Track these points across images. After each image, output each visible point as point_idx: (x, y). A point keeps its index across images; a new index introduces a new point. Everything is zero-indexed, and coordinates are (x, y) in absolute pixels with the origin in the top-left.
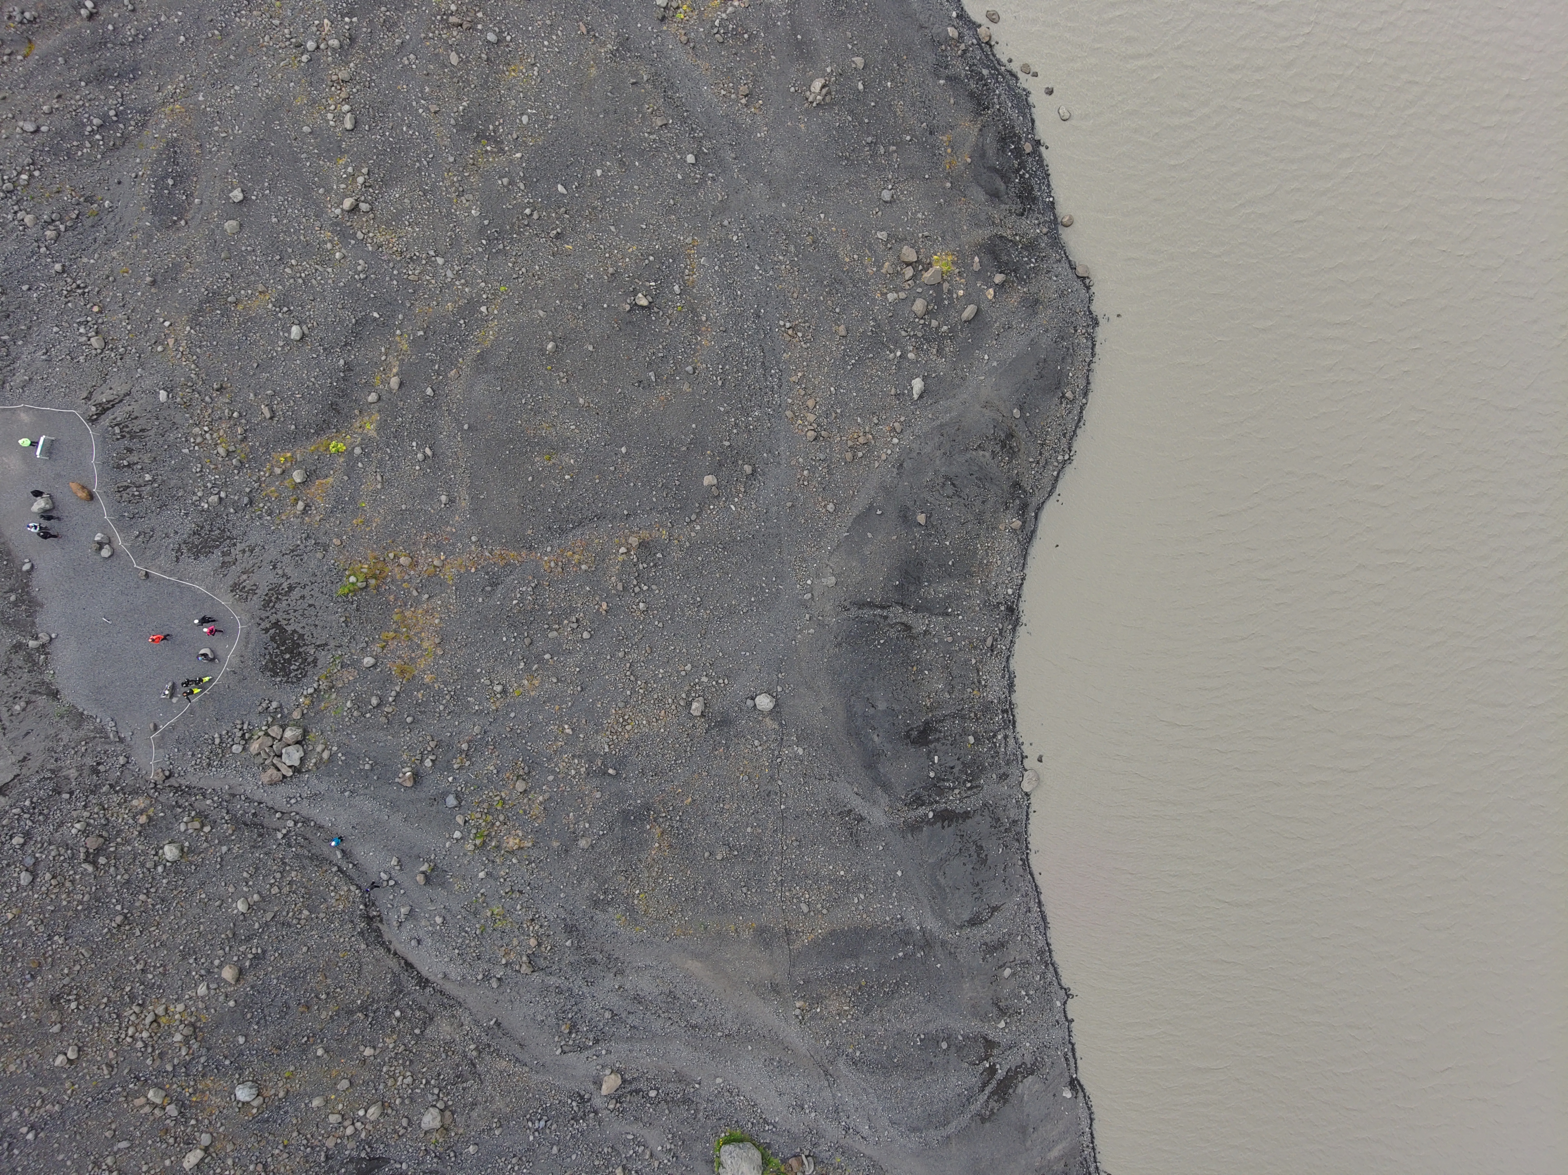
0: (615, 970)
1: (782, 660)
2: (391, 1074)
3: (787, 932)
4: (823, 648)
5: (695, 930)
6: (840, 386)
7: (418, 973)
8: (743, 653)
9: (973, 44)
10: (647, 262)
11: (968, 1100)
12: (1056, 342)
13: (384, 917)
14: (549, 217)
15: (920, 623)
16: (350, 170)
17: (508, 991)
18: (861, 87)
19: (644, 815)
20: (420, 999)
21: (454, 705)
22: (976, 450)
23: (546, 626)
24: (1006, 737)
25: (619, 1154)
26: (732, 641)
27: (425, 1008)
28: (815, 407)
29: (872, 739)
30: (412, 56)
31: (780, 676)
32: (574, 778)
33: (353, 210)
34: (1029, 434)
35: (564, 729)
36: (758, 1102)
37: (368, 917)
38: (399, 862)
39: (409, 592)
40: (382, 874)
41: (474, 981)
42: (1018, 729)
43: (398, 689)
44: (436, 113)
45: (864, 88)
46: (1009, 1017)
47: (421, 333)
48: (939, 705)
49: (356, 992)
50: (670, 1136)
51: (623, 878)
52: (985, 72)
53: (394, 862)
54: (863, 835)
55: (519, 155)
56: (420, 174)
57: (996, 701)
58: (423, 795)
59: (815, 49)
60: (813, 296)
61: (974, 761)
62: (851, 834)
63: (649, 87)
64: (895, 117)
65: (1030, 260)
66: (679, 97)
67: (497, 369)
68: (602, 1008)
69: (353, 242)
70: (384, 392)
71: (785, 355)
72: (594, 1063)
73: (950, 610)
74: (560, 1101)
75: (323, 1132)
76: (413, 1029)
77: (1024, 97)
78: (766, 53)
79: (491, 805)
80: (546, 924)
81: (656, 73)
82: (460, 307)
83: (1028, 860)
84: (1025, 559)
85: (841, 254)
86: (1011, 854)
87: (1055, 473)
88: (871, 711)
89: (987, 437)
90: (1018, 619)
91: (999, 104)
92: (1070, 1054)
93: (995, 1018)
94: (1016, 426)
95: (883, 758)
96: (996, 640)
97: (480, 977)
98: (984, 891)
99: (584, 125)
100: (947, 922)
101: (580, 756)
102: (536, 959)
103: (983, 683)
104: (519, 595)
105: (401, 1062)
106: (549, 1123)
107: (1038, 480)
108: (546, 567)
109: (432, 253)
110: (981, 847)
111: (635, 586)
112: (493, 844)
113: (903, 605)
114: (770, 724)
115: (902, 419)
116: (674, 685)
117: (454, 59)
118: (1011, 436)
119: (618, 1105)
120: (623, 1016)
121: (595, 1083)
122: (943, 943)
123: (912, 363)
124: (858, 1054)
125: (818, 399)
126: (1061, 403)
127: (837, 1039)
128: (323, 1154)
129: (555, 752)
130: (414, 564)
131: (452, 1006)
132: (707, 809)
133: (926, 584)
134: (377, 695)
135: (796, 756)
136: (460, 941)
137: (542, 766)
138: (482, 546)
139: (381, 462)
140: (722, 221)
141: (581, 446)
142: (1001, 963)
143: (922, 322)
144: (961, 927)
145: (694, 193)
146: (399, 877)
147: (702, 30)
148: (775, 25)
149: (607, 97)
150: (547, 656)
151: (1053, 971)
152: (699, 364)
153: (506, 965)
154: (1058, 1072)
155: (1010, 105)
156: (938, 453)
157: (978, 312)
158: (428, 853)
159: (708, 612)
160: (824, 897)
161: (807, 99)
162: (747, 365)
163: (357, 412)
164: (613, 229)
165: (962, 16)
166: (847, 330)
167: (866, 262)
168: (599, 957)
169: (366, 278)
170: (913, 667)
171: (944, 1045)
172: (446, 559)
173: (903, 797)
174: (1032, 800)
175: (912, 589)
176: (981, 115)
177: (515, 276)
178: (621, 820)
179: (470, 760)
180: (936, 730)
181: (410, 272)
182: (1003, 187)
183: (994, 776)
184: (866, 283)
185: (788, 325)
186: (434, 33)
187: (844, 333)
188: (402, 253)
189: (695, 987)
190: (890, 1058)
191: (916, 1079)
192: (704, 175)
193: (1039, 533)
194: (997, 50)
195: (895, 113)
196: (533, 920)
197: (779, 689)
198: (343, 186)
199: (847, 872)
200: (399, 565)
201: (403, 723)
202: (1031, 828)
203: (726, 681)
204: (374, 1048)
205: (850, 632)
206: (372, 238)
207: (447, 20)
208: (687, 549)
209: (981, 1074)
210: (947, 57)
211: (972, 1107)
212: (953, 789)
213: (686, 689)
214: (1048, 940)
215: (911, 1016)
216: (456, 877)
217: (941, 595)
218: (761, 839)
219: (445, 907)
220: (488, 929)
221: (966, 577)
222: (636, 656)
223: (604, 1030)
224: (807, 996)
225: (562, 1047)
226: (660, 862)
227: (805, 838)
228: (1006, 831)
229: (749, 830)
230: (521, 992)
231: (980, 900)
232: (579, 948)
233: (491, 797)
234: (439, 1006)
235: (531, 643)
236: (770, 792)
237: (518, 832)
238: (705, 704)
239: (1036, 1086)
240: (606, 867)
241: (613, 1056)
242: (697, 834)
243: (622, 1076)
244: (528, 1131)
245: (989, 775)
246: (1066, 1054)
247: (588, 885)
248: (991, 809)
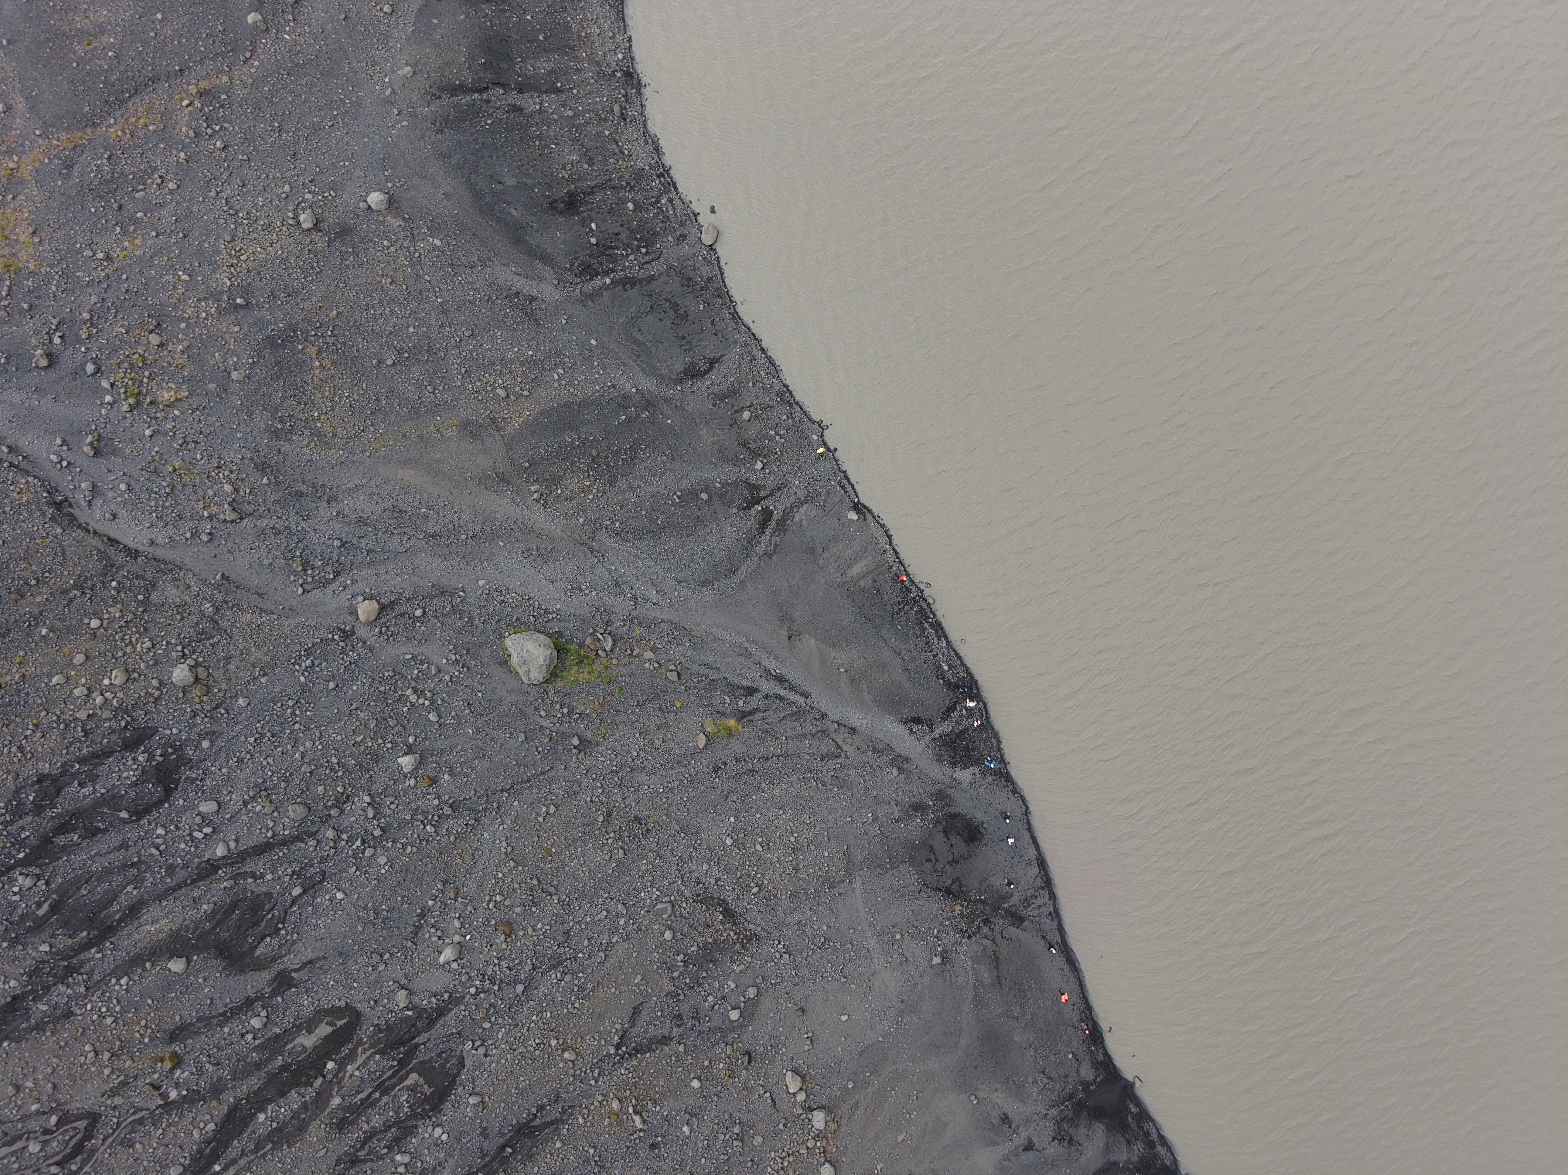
0: (326, 498)
1: (384, 160)
2: (127, 642)
4: (423, 137)
5: (394, 440)
7: (125, 546)
8: (342, 164)
11: (749, 543)
13: (72, 500)
15: (530, 103)
17: (223, 542)
19: (292, 337)
20: (134, 569)
21: (65, 283)
23: (130, 189)
24: (671, 200)
25: (403, 677)
26: (326, 155)
27: (143, 578)
29: (509, 213)
31: (386, 173)
32: (208, 320)
35: (179, 276)
36: (532, 595)
37: (55, 503)
38: (64, 442)
40: (52, 456)
41: (184, 541)
42: (680, 190)
43: (8, 283)
46: (765, 457)
48: (581, 177)
49: (66, 573)
50: (451, 647)
51: (295, 404)
53: (59, 441)
54: (540, 313)
57: (647, 168)
58: (63, 373)
61: (642, 228)
62: (526, 313)
68: (329, 539)
72: (343, 595)
73: (559, 85)
74: (322, 640)
75: (72, 707)
76: (136, 596)
79: (132, 364)
80: (235, 468)
83: (737, 313)
84: (623, 21)
86: (715, 309)
88: (500, 187)
90: (639, 81)
92: (844, 481)
93: (748, 460)
95: (529, 230)
96: (625, 108)
97: (188, 535)
98: (695, 344)
100: (663, 378)
101: (205, 298)
102: (240, 506)
103: (626, 152)
104: (95, 169)
105: (134, 629)
106: (317, 663)
108: (114, 136)
110: (678, 305)
111: (206, 129)
112: (148, 400)
113: (502, 85)
114: (393, 222)
119: (384, 630)
120: (355, 540)
121: (351, 614)
122: (667, 400)
124: (618, 525)
127: (591, 515)
128: (79, 729)
129: (179, 300)
131: (171, 571)
132: (358, 319)
133: (519, 59)
135: (435, 248)
136: (153, 504)
137: (171, 317)
138: (48, 137)
141: (117, 25)
142: (736, 408)
144: (680, 381)
146: (71, 457)
150: (140, 216)
151: (799, 409)
153: (211, 517)
154: (837, 500)
158: (88, 425)
159: (291, 134)
160: (519, 380)
168: (303, 488)
170: (535, 143)
171: (704, 496)
172: (20, 159)
173: (568, 266)
175: (504, 66)
178: (268, 347)
179: (97, 327)
180: (587, 202)
183: (670, 238)
189: (418, 496)
190: (653, 521)
191: (688, 536)
196: (220, 467)
197: (390, 185)
199: (535, 351)
201: (22, 312)
202: (728, 281)
203: (333, 191)
204: (101, 620)
205: (448, 115)
208: (251, 84)
209: (757, 517)
211: (755, 549)
212: (627, 256)
213: (291, 208)
214: (784, 382)
215: (660, 479)
216: (125, 441)
217: (543, 71)
218: (429, 338)
219: (124, 474)
220: (177, 486)
221: (566, 52)
222: (229, 192)
223: (340, 561)
224: (540, 480)
225: (301, 585)
226: (329, 381)
227: (476, 326)
228: (702, 289)
229: (411, 330)
230: (237, 541)
231: (691, 352)
232: (278, 483)
233: (128, 356)
234: (157, 572)
235: (120, 207)
236: (421, 290)
237: (169, 384)
238: (317, 219)
239: (814, 512)
240: (271, 394)
241: (360, 585)
242: (357, 346)
243: (378, 601)
244: (296, 673)
245: (665, 239)
246: (840, 483)
247: (261, 419)
248: (678, 270)
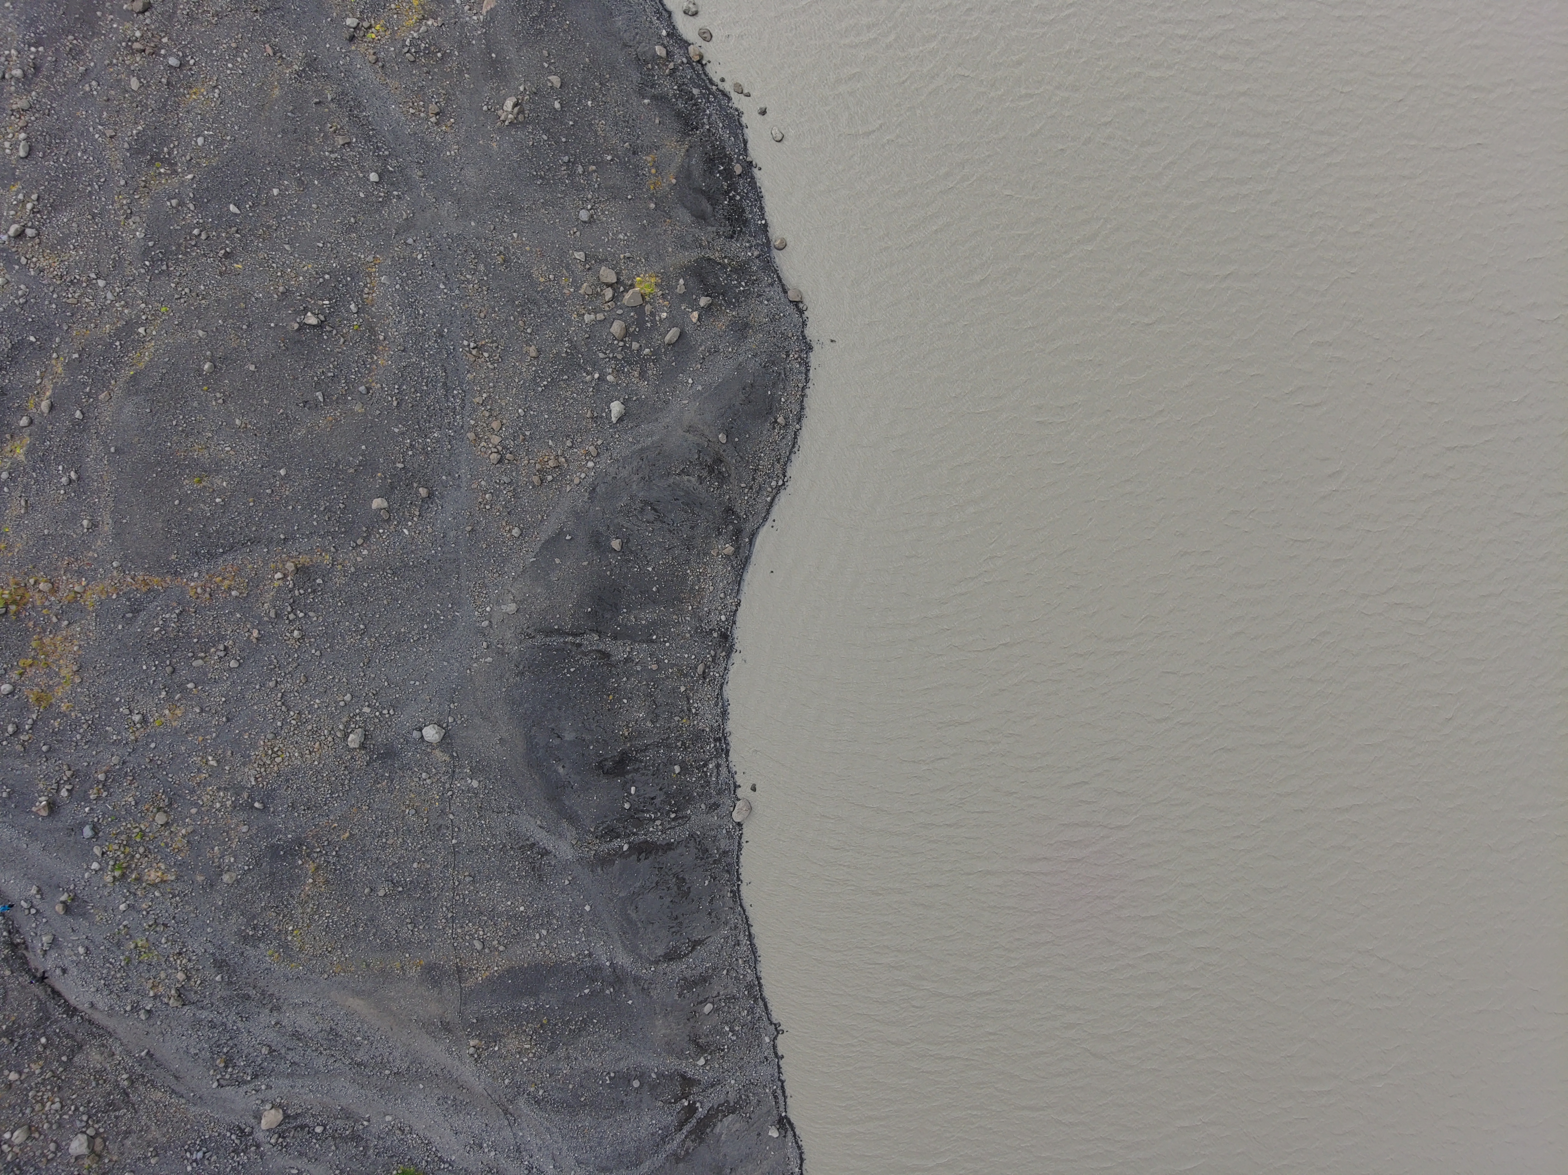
0: (270, 1006)
1: (455, 690)
2: (39, 1099)
3: (459, 970)
4: (501, 677)
5: (357, 967)
6: (530, 408)
7: (66, 1001)
8: (412, 682)
9: (683, 62)
10: (321, 280)
11: (662, 1139)
12: (765, 367)
13: (30, 945)
14: (218, 237)
15: (620, 651)
16: (21, 196)
17: (159, 1023)
18: (557, 105)
19: (296, 850)
20: (68, 1027)
21: (92, 735)
22: (679, 474)
23: (190, 655)
24: (718, 766)
26: (400, 670)
27: (73, 1037)
28: (501, 429)
29: (556, 771)
30: (94, 83)
31: (452, 706)
32: (220, 811)
33: (19, 235)
34: (739, 459)
35: (207, 760)
36: (432, 1140)
37: (13, 944)
38: (39, 891)
39: (49, 619)
40: (23, 903)
41: (122, 1012)
42: (730, 759)
43: (34, 716)
44: (111, 137)
45: (562, 107)
46: (710, 1054)
47: (76, 356)
48: (640, 734)
50: (337, 1172)
51: (274, 914)
52: (695, 91)
53: (34, 891)
54: (547, 869)
55: (190, 176)
56: (91, 198)
57: (708, 730)
58: (60, 825)
59: (509, 68)
60: (503, 316)
61: (679, 791)
62: (534, 867)
63: (333, 106)
64: (596, 136)
65: (740, 283)
66: (365, 116)
67: (148, 390)
68: (259, 1044)
69: (17, 267)
70: (37, 416)
71: (469, 375)
72: (254, 1098)
73: (654, 637)
74: (219, 1134)
76: (60, 1056)
77: (737, 117)
78: (460, 72)
79: (130, 837)
80: (194, 958)
81: (343, 92)
82: (117, 329)
83: (739, 891)
84: (739, 585)
85: (535, 273)
86: (719, 886)
87: (769, 499)
88: (556, 741)
89: (691, 462)
90: (732, 646)
91: (709, 124)
92: (779, 1092)
93: (693, 1055)
94: (724, 451)
95: (568, 789)
96: (709, 667)
97: (128, 1008)
98: (685, 925)
99: (262, 145)
100: (641, 957)
101: (225, 789)
102: (186, 993)
103: (694, 711)
104: (161, 622)
105: (48, 1087)
106: (208, 1155)
107: (752, 505)
108: (193, 593)
109: (93, 276)
110: (684, 880)
111: (289, 613)
112: (133, 876)
113: (599, 632)
114: (440, 755)
115: (599, 442)
116: (331, 716)
117: (134, 84)
118: (719, 460)
119: (280, 1140)
120: (283, 1051)
121: (255, 1117)
122: (636, 979)
123: (612, 385)
124: (540, 1093)
125: (504, 421)
126: (774, 428)
127: (518, 1078)
129: (199, 784)
130: (54, 590)
131: (101, 1036)
132: (368, 844)
133: (625, 610)
134: (14, 723)
135: (470, 789)
136: (105, 971)
137: (184, 799)
138: (124, 572)
139: (26, 486)
140: (406, 239)
141: (235, 468)
142: (701, 998)
143: (621, 344)
144: (657, 962)
145: (378, 211)
146: (40, 906)
147: (392, 49)
148: (469, 43)
149: (287, 117)
150: (190, 685)
151: (762, 1006)
152: (374, 384)
153: (155, 997)
154: (765, 1109)
155: (721, 125)
156: (635, 478)
157: (682, 335)
158: (68, 883)
159: (373, 640)
160: (500, 934)
161: (500, 117)
162: (427, 385)
163: (8, 436)
164: (287, 247)
165: (673, 33)
166: (539, 351)
167: (563, 283)
168: (252, 993)
169: (27, 301)
170: (609, 695)
171: (636, 1084)
172: (88, 585)
173: (592, 830)
174: (744, 831)
175: (608, 615)
176: (689, 135)
177: (176, 296)
178: (269, 855)
179: (108, 790)
180: (636, 760)
181: (70, 296)
182: (709, 209)
183: (703, 806)
184: (562, 303)
185: (472, 345)
186: (118, 59)
187: (534, 354)
188: (62, 277)
189: (359, 1025)
190: (576, 1096)
191: (605, 1118)
192: (388, 194)
193: (753, 557)
194: (709, 69)
195: (596, 131)
196: (180, 954)
197: (450, 720)
198: (12, 212)
199: (527, 908)
200: (40, 591)
201: (39, 750)
202: (742, 858)
203: (391, 712)
204: (21, 1073)
205: (534, 660)
206: (35, 264)
207: (131, 47)
208: (352, 574)
209: (678, 1113)
210: (653, 76)
211: (668, 1147)
212: (654, 820)
213: (345, 719)
214: (759, 974)
215: (600, 1055)
216: (97, 908)
217: (644, 622)
218: (429, 875)
219: (87, 938)
220: (133, 961)
221: (673, 604)
222: (289, 685)
223: (263, 1065)
224: (483, 1035)
225: (218, 1080)
226: (316, 898)
227: (479, 873)
228: (715, 862)
229: (415, 865)
230: (172, 1024)
231: (678, 934)
232: (230, 983)
233: (129, 829)
234: (88, 1034)
235: (174, 671)
236: (440, 826)
237: (160, 864)
238: (365, 735)
239: (737, 1125)
240: (254, 902)
241: (273, 1091)
242: (357, 870)
243: (284, 1111)
244: (186, 1162)
245: (698, 806)
246: (774, 1092)
247: (236, 921)
248: (698, 840)
